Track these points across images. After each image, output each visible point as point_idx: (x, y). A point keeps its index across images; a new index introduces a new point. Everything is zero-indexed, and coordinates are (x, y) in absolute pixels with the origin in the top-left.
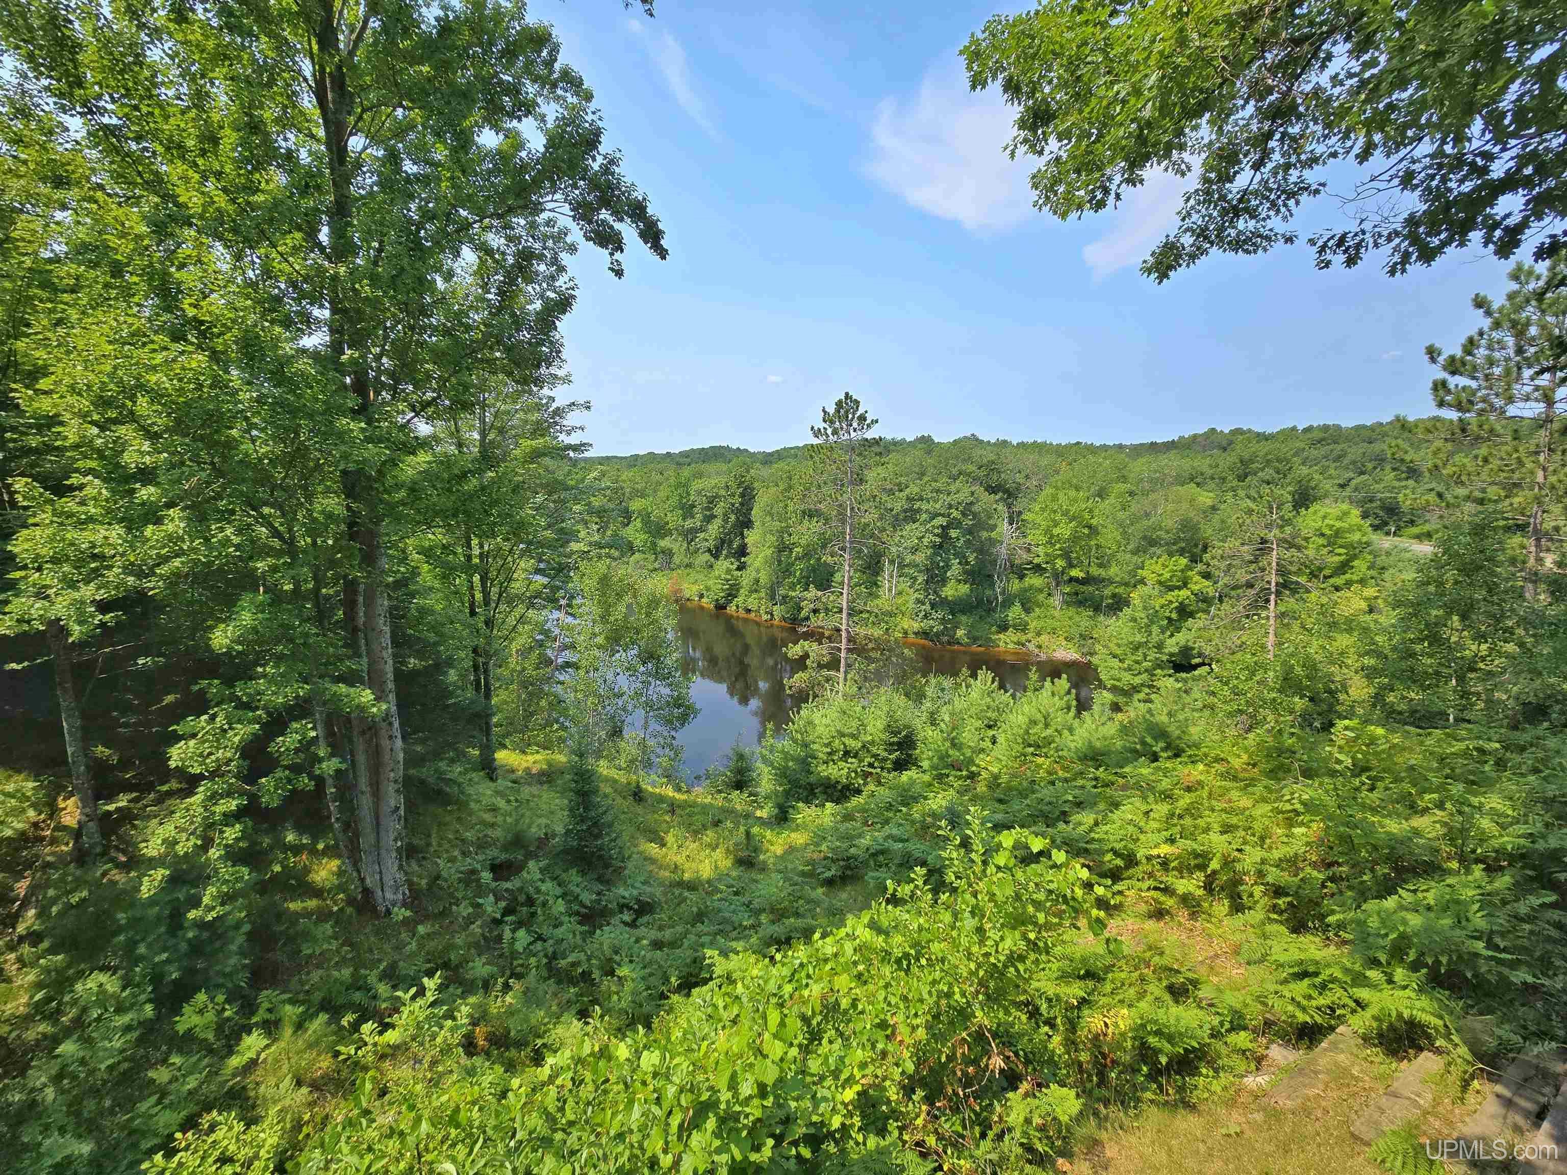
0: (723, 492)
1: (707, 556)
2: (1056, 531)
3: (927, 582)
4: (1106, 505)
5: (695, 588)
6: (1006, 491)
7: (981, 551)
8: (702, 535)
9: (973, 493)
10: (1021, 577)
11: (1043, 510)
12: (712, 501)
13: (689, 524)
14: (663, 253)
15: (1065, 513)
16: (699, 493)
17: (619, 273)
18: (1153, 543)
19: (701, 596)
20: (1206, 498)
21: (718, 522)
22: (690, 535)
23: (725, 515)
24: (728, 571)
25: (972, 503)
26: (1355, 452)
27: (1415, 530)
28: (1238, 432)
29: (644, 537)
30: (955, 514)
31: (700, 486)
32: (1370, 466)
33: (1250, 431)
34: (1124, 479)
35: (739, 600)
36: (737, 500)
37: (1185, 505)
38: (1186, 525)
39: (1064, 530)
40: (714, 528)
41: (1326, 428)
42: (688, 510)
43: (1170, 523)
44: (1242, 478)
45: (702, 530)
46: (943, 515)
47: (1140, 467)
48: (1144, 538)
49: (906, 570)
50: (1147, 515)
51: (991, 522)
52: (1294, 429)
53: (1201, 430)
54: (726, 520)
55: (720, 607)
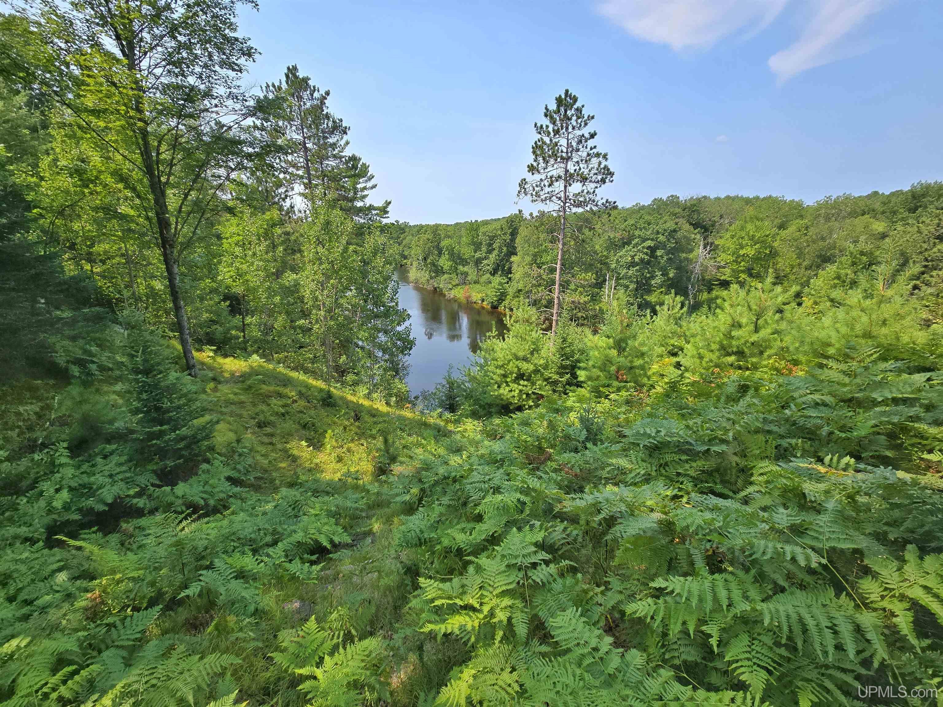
0: (499, 232)
1: (488, 275)
3: (636, 290)
5: (479, 296)
7: (679, 268)
8: (485, 262)
9: (676, 224)
10: (710, 290)
11: (732, 237)
12: (493, 238)
13: (478, 255)
15: (752, 238)
16: (484, 234)
19: (483, 301)
21: (496, 252)
22: (478, 262)
23: (500, 247)
24: (501, 284)
25: (675, 231)
29: (450, 263)
30: (661, 238)
31: (485, 230)
35: (506, 302)
36: (508, 237)
40: (493, 257)
42: (477, 247)
45: (486, 258)
46: (652, 240)
49: (622, 281)
51: (690, 247)
54: (500, 252)
55: (495, 307)
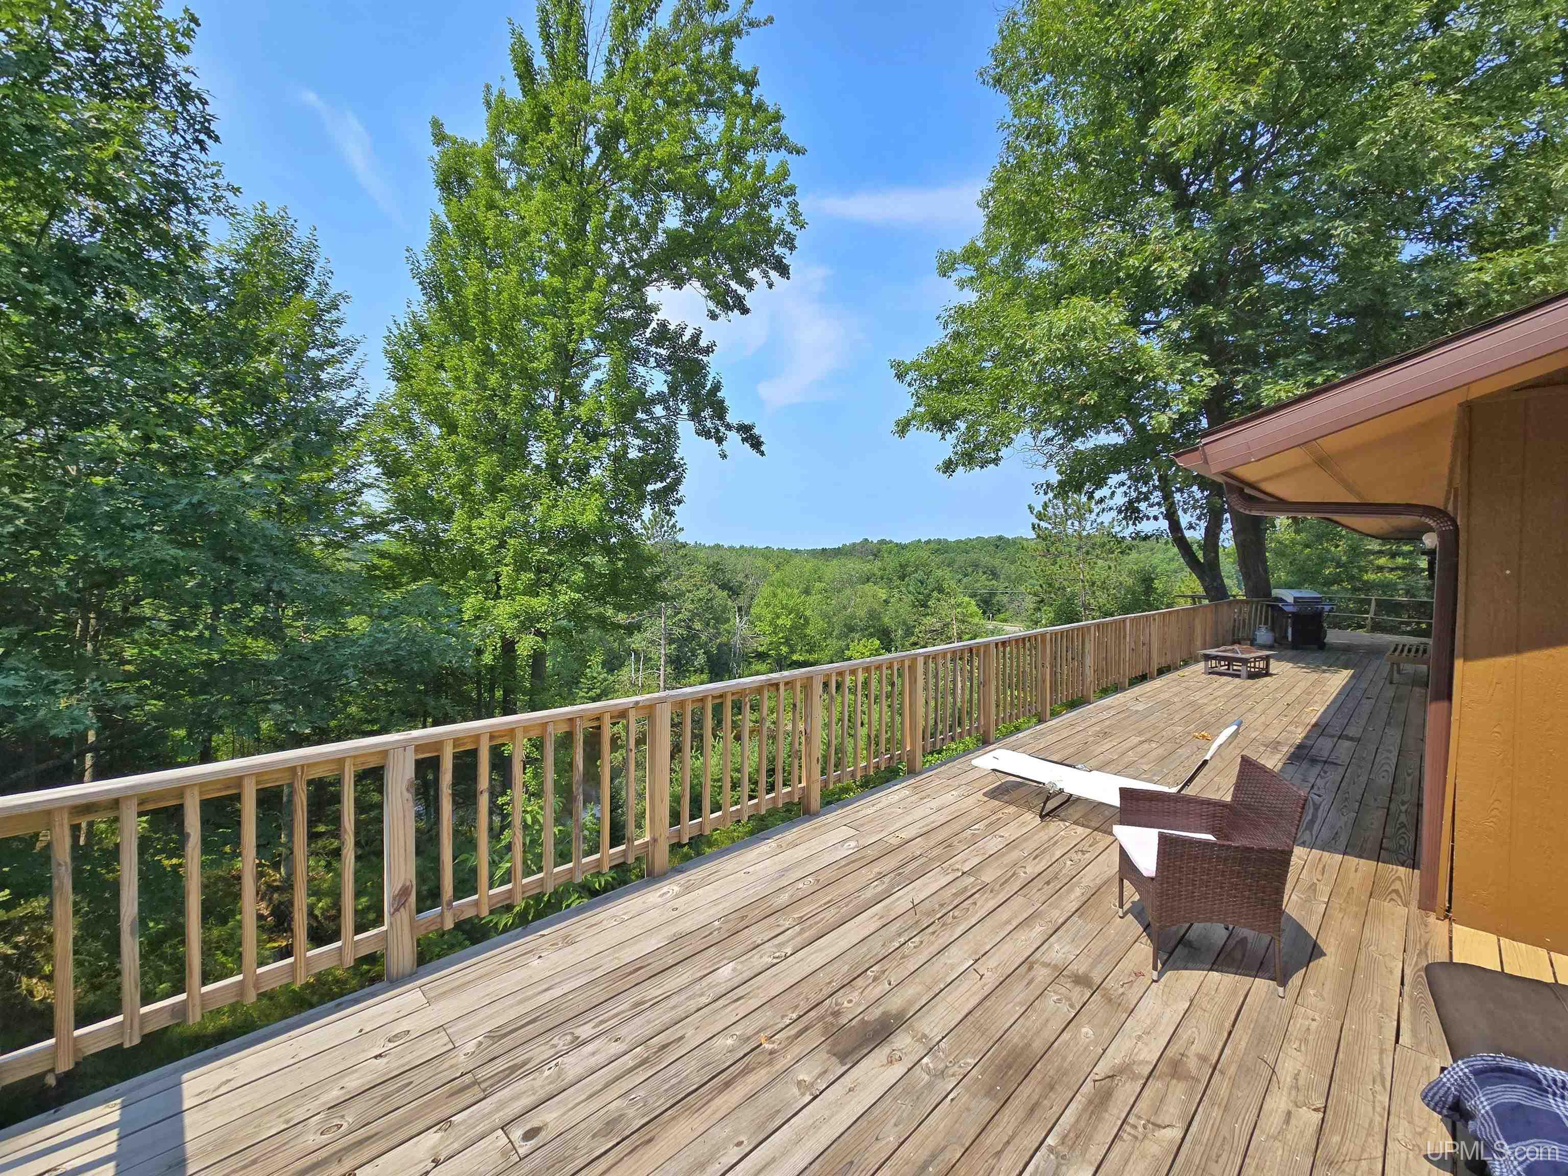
2: (780, 622)
4: (814, 599)
6: (730, 589)
14: (762, 454)
17: (724, 456)
18: (852, 629)
20: (883, 594)
26: (961, 559)
27: (1002, 616)
28: (883, 542)
32: (970, 570)
33: (891, 542)
34: (820, 580)
37: (870, 599)
38: (873, 615)
39: (785, 621)
41: (939, 541)
43: (862, 613)
44: (902, 578)
47: (832, 570)
48: (845, 625)
50: (845, 608)
52: (919, 541)
53: (858, 540)
